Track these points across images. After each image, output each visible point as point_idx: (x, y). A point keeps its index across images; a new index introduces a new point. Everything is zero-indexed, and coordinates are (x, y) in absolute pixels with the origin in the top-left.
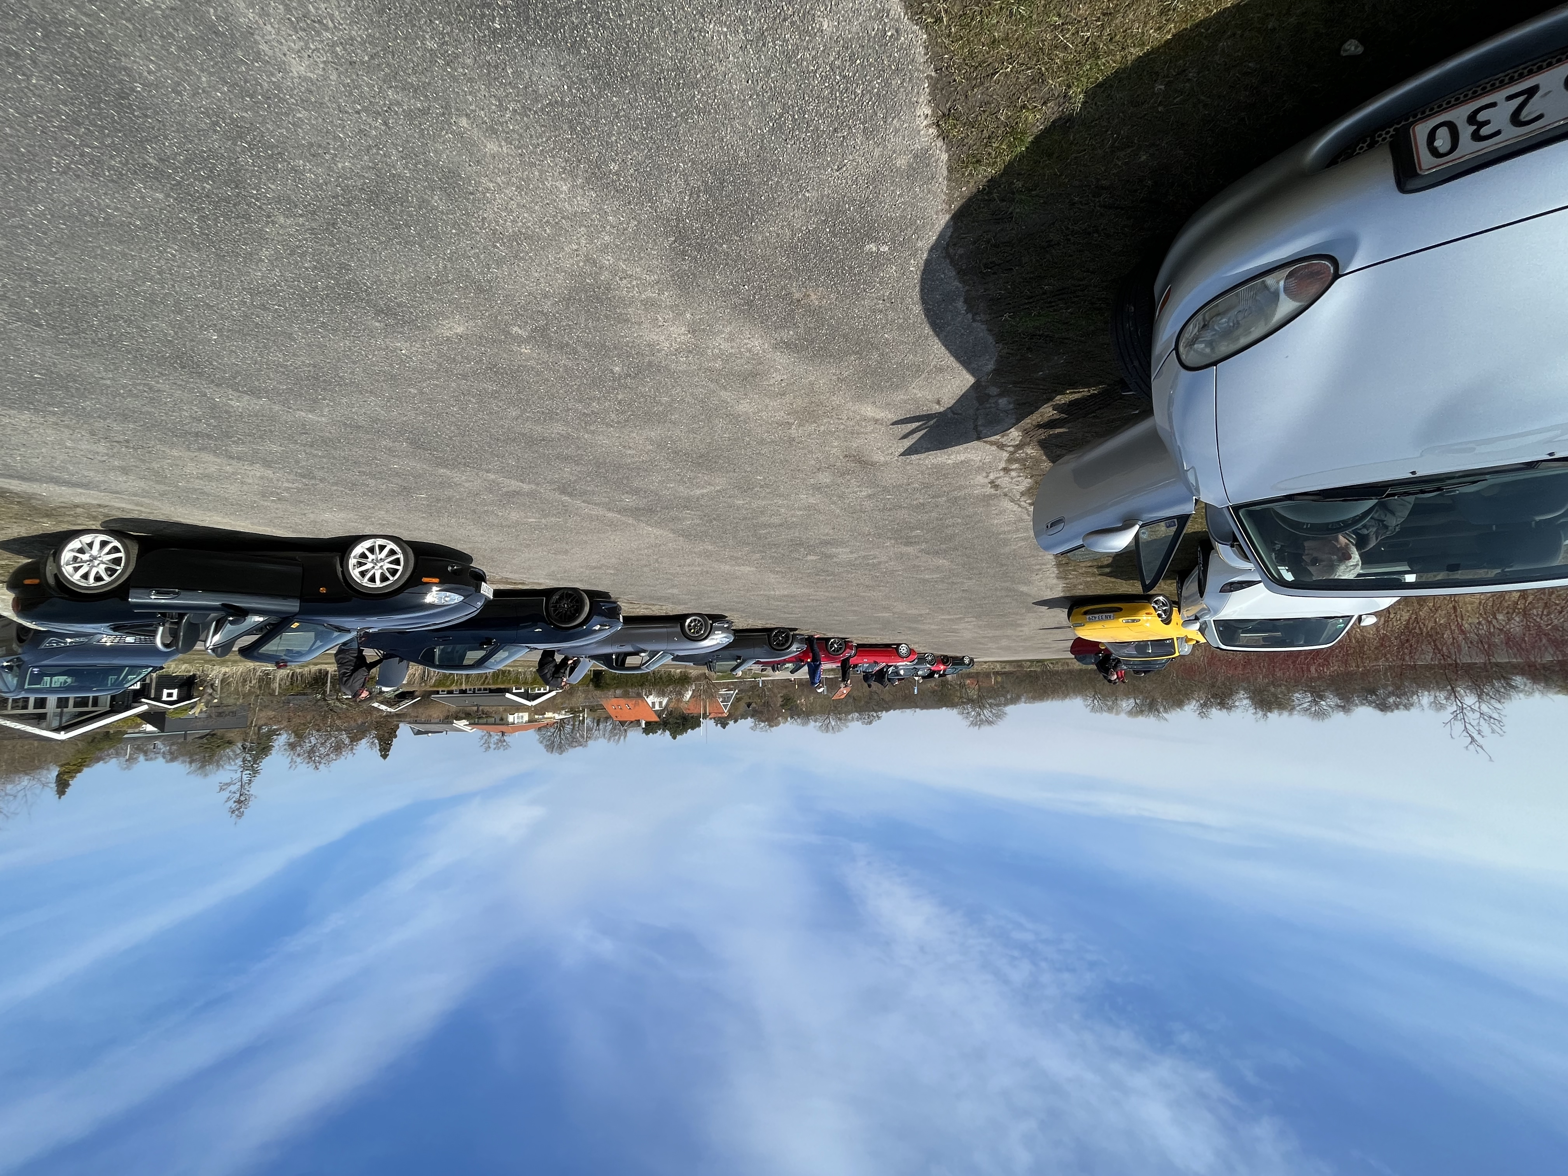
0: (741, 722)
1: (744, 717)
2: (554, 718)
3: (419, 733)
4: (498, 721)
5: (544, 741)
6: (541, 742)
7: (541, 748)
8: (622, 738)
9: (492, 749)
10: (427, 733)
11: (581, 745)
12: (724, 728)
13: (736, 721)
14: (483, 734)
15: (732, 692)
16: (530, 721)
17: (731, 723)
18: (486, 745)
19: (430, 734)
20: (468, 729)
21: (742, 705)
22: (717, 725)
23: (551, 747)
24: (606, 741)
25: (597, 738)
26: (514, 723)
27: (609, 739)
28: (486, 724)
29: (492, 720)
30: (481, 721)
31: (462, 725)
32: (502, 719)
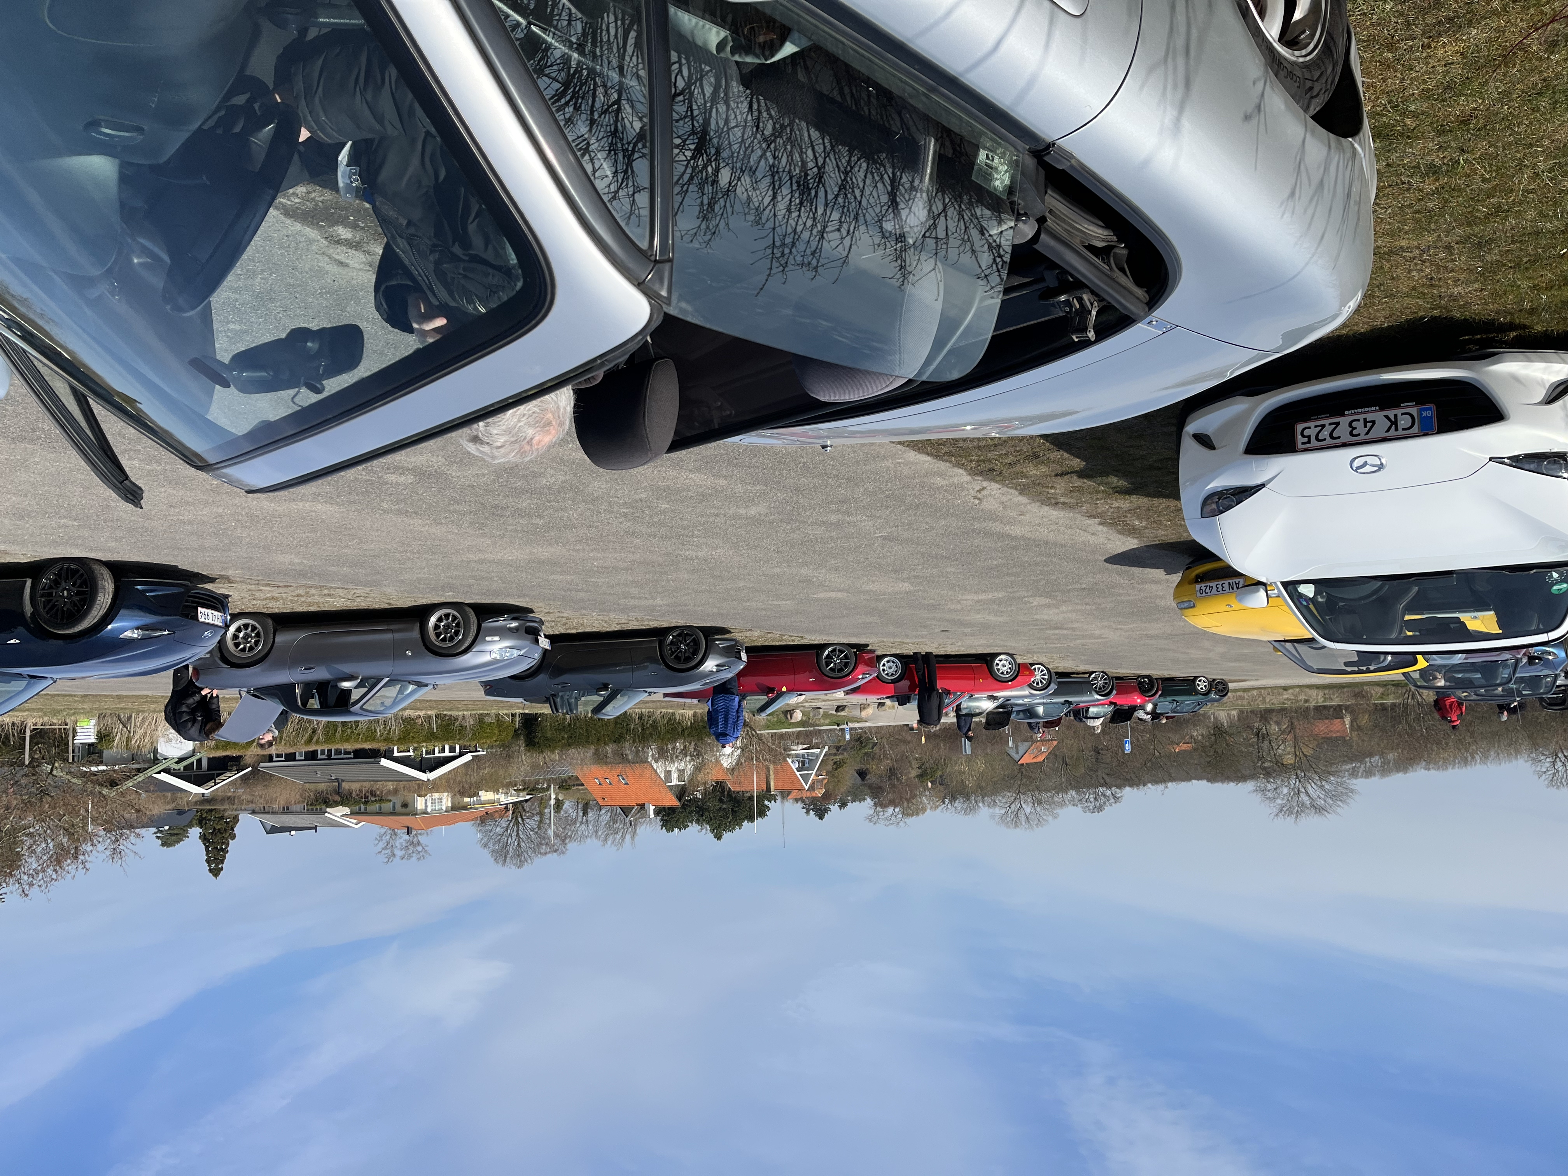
0: (853, 807)
1: (857, 797)
2: (498, 801)
3: (273, 830)
4: (398, 808)
5: (490, 845)
6: (485, 846)
7: (486, 855)
8: (628, 837)
9: (398, 858)
10: (288, 829)
11: (556, 851)
12: (821, 818)
13: (843, 805)
14: (383, 831)
15: (818, 750)
16: (454, 808)
17: (834, 808)
18: (388, 851)
19: (293, 832)
20: (351, 822)
21: (849, 776)
22: (807, 812)
23: (502, 854)
24: (600, 843)
25: (584, 837)
26: (425, 812)
27: (606, 840)
28: (380, 813)
29: (387, 806)
30: (371, 808)
31: (339, 815)
32: (405, 805)
